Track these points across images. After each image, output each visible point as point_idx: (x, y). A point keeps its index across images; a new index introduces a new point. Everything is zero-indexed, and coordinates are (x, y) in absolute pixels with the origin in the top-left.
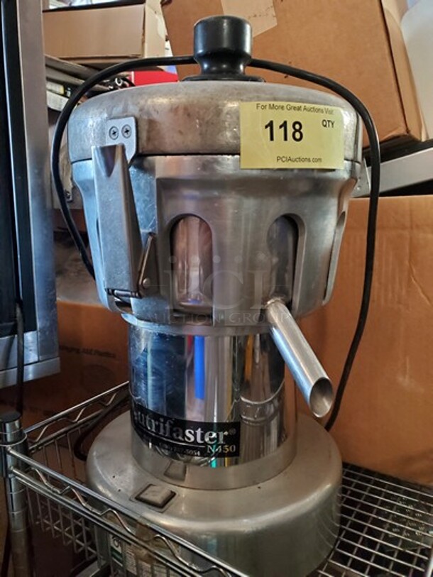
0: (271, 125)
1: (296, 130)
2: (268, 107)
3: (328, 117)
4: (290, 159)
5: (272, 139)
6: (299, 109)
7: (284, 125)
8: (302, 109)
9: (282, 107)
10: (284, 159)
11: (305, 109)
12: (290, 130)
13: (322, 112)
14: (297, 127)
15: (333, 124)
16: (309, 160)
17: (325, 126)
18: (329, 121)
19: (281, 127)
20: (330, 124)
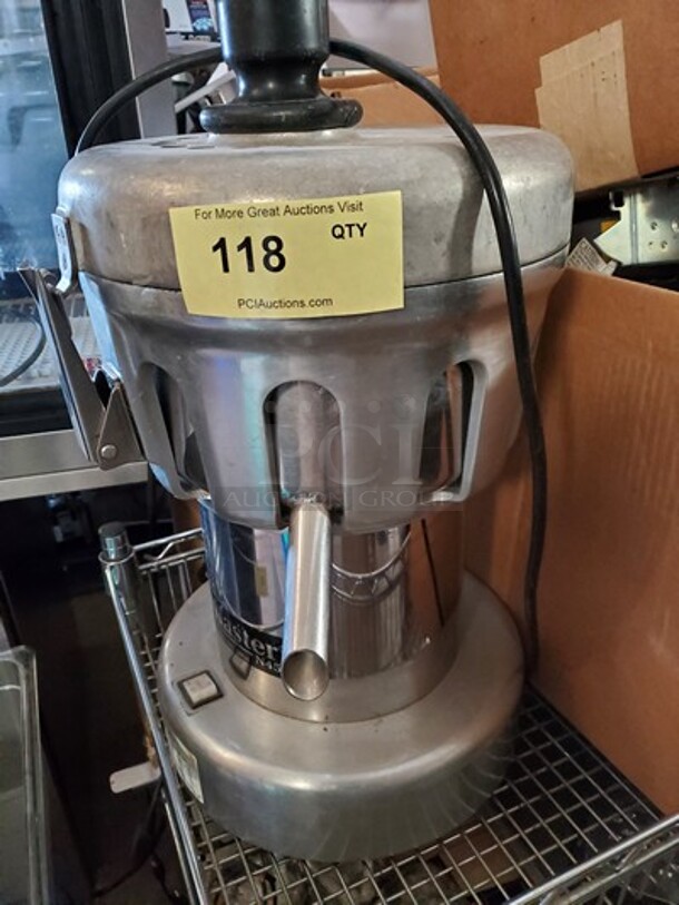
0: (221, 245)
1: (270, 253)
2: (213, 215)
3: (344, 218)
4: (262, 304)
5: (226, 269)
6: (274, 212)
7: (247, 244)
8: (282, 211)
9: (240, 214)
10: (250, 304)
11: (287, 210)
12: (259, 253)
13: (332, 211)
14: (273, 245)
15: (362, 230)
16: (302, 304)
17: (341, 236)
18: (350, 226)
19: (240, 248)
20: (355, 229)
